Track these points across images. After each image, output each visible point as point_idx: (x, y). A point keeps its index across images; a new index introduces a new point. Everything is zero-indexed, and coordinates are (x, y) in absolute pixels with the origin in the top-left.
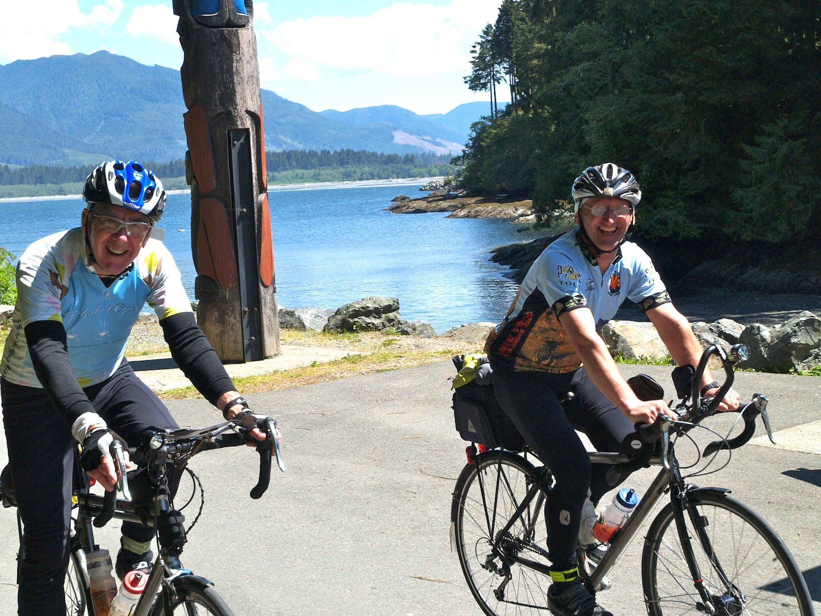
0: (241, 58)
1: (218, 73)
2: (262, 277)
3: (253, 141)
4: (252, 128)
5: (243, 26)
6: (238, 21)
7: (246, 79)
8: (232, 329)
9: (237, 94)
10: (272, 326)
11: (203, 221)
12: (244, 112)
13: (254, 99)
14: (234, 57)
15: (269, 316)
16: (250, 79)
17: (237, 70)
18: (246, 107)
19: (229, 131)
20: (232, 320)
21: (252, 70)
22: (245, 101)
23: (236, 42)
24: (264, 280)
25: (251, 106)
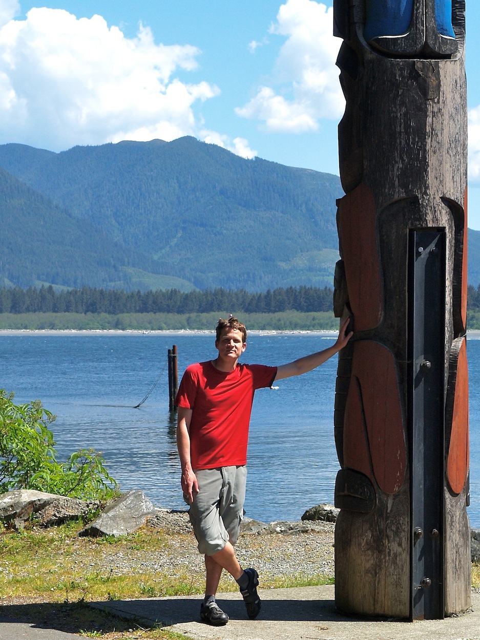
0: (440, 110)
1: (400, 132)
2: (449, 478)
3: (450, 249)
4: (450, 227)
5: (448, 57)
6: (440, 47)
7: (446, 146)
8: (395, 563)
9: (429, 169)
10: (460, 561)
11: (358, 379)
12: (438, 200)
14: (430, 108)
15: (457, 545)
16: (453, 146)
17: (433, 129)
18: (443, 192)
19: (411, 231)
20: (394, 547)
21: (457, 131)
22: (441, 181)
23: (435, 83)
24: (452, 484)
25: (452, 191)
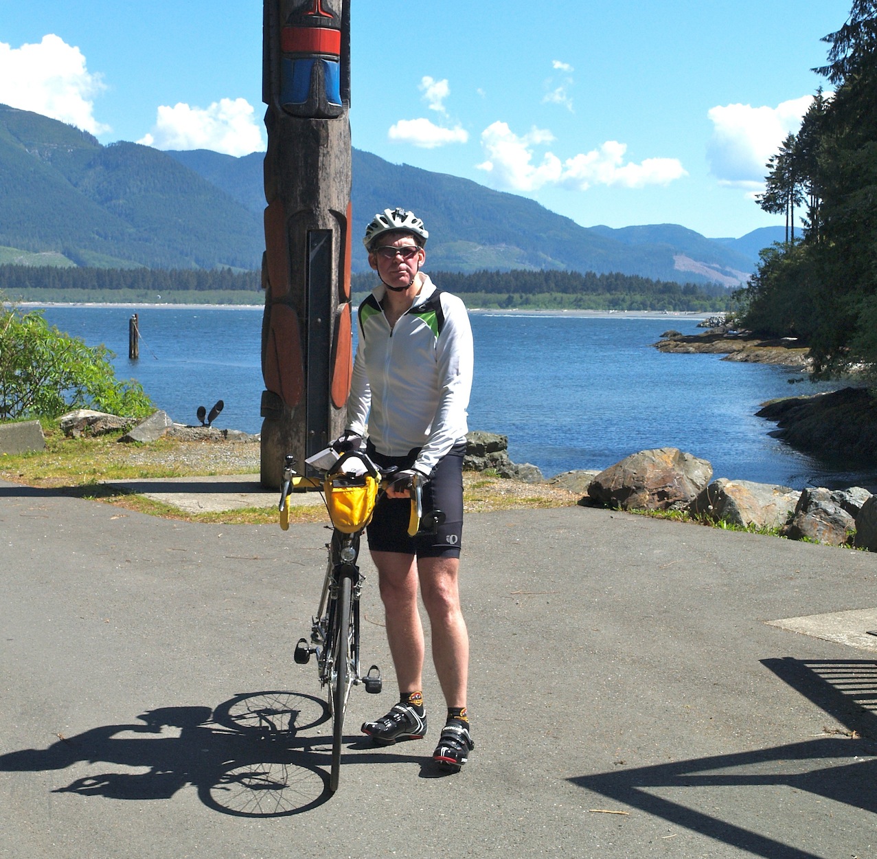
0: (328, 152)
1: (301, 166)
2: (333, 397)
3: (336, 244)
4: (337, 229)
5: (336, 117)
6: (328, 111)
7: (333, 176)
8: (295, 452)
9: (320, 191)
11: (273, 330)
12: (327, 211)
13: (341, 197)
14: (321, 151)
16: (338, 176)
17: (323, 165)
18: (330, 206)
19: (308, 232)
20: (295, 442)
21: (341, 166)
22: (329, 199)
23: (325, 135)
24: (335, 401)
25: (337, 205)
